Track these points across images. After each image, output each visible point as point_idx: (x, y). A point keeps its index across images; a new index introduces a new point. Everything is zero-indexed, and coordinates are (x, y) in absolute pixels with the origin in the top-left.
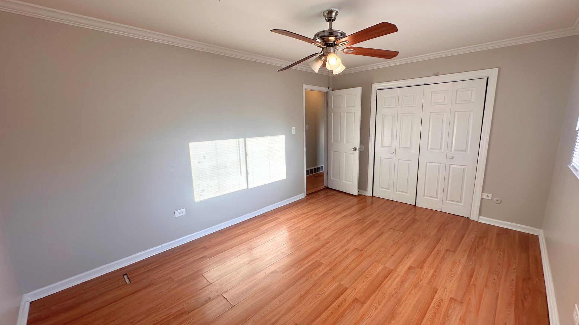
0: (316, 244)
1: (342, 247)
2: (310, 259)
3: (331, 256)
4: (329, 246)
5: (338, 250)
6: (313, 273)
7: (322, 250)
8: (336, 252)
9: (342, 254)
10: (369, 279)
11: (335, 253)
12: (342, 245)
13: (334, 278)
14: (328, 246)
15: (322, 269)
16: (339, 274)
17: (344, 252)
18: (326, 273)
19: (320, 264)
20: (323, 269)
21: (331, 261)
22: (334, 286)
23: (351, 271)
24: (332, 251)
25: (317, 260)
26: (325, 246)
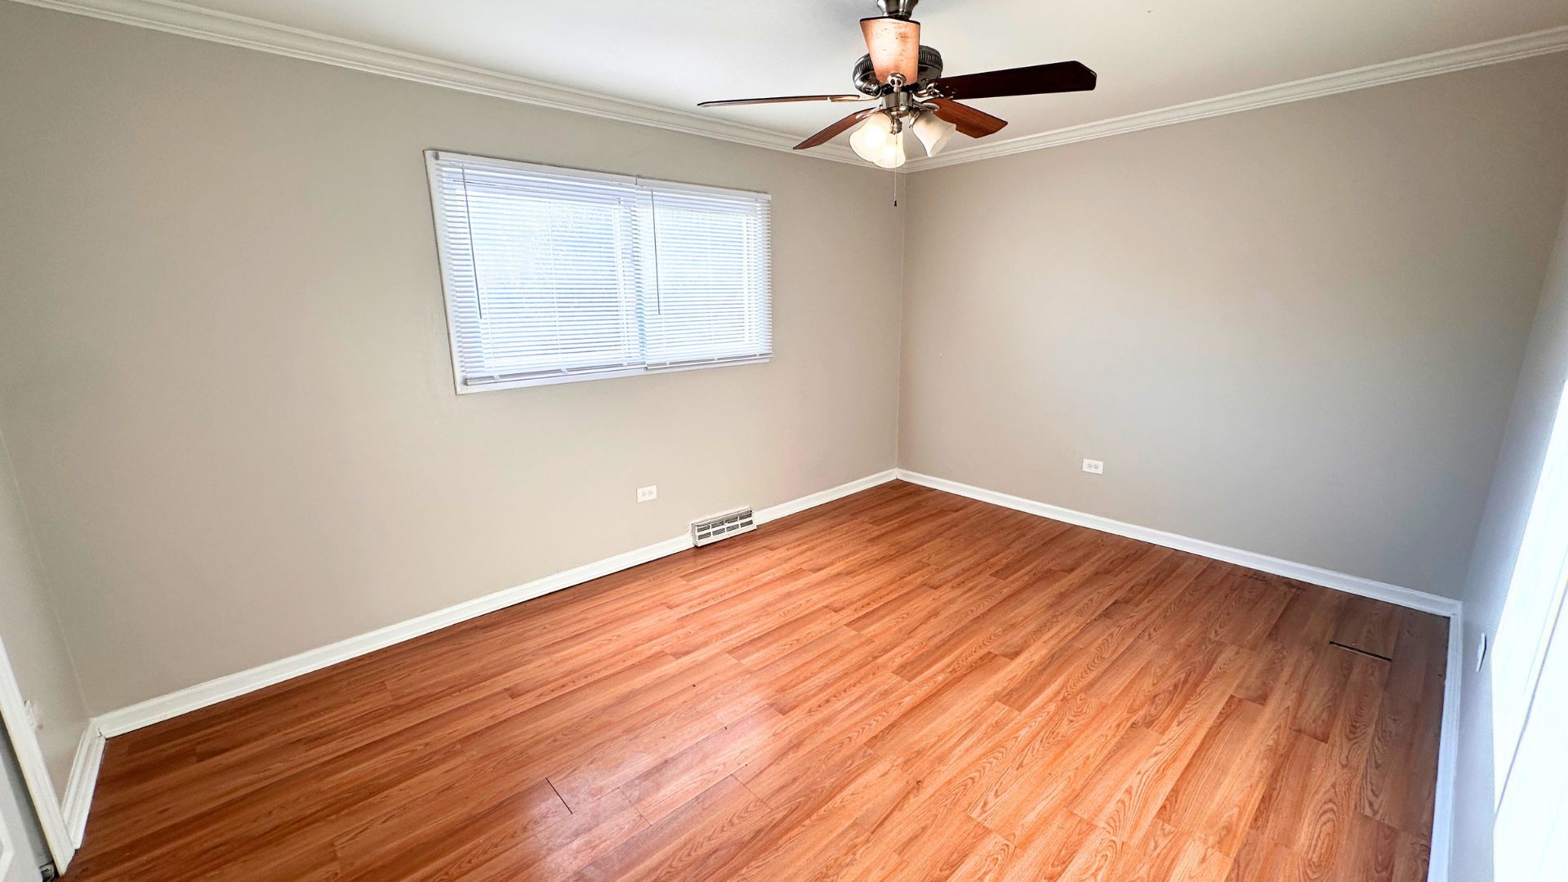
0: (916, 737)
1: (826, 721)
2: (930, 684)
3: (870, 691)
4: (870, 725)
5: (842, 710)
6: (917, 651)
7: (895, 713)
8: (852, 703)
9: (835, 696)
10: (796, 637)
11: (855, 701)
12: (826, 729)
13: (870, 641)
14: (875, 727)
15: (897, 660)
16: (856, 647)
17: (828, 701)
18: (886, 651)
19: (900, 670)
20: (892, 659)
21: (871, 676)
22: (871, 628)
23: (828, 651)
24: (863, 708)
25: (909, 681)
26: (883, 727)
